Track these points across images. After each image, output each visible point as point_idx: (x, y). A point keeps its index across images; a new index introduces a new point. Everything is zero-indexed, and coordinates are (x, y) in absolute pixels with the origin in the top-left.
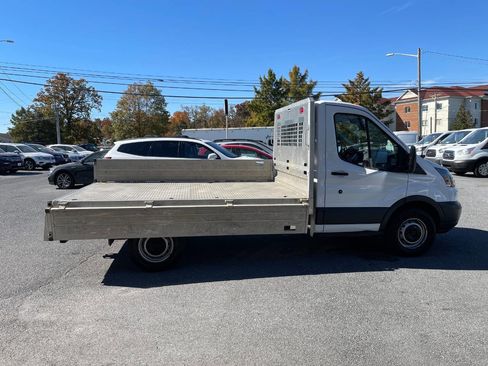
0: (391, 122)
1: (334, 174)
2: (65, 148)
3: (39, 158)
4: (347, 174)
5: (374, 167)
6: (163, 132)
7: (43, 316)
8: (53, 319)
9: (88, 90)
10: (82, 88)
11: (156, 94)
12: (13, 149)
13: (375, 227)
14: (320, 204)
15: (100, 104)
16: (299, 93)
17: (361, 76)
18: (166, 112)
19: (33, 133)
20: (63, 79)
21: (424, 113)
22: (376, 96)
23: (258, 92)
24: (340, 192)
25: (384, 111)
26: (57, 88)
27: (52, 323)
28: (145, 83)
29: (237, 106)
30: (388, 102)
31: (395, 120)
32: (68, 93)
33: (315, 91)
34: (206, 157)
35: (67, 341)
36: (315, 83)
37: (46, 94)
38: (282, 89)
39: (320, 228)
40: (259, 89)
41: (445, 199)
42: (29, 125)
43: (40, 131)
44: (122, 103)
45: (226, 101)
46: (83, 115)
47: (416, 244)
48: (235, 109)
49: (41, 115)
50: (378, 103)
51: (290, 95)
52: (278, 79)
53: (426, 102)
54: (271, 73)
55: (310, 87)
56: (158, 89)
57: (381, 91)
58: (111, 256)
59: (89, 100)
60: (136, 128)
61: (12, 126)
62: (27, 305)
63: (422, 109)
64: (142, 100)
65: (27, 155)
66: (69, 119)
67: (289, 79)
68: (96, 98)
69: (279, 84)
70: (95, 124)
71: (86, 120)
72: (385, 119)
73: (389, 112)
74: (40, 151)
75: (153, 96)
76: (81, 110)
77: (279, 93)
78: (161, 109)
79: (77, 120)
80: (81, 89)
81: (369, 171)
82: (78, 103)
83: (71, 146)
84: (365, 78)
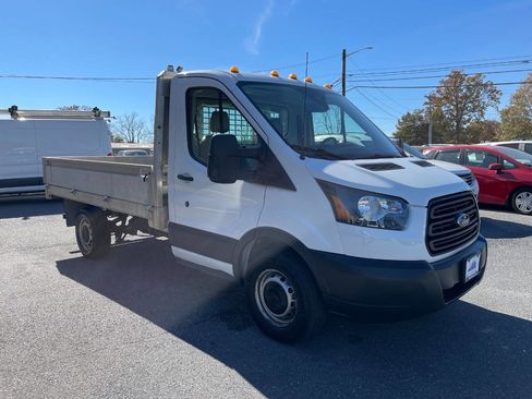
1: (181, 177)
4: (191, 179)
9: (486, 85)
10: (478, 84)
15: (497, 100)
24: (187, 205)
26: (449, 88)
32: (461, 91)
37: (437, 95)
46: (475, 115)
59: (484, 98)
66: (458, 121)
68: (494, 94)
71: (479, 121)
76: (474, 110)
82: (471, 102)
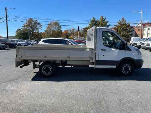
0: (133, 34)
1: (101, 50)
2: (30, 41)
3: (22, 44)
4: (106, 50)
5: (115, 48)
6: (60, 37)
7: (13, 88)
8: (15, 89)
9: (38, 23)
11: (58, 25)
12: (15, 41)
13: (115, 67)
14: (97, 59)
15: (41, 27)
16: (103, 24)
17: (123, 19)
18: (61, 30)
19: (22, 36)
20: (31, 20)
21: (144, 31)
22: (128, 26)
23: (90, 24)
24: (103, 55)
25: (131, 30)
26: (29, 23)
27: (15, 90)
28: (55, 21)
29: (84, 29)
30: (132, 27)
31: (134, 33)
32: (32, 24)
33: (108, 24)
34: (68, 44)
35: (17, 95)
36: (108, 21)
37: (26, 24)
38: (98, 23)
39: (97, 66)
40: (90, 23)
41: (138, 59)
42: (21, 34)
43: (24, 36)
44: (48, 27)
45: (79, 27)
46: (37, 31)
47: (128, 72)
48: (83, 29)
49: (24, 31)
50: (129, 28)
51: (100, 25)
52: (96, 20)
53: (145, 28)
54: (94, 18)
55: (107, 23)
56: (59, 23)
57: (130, 24)
58: (36, 73)
59: (38, 27)
60: (52, 35)
61: (16, 34)
62: (9, 85)
63: (143, 30)
64: (54, 26)
65: (19, 43)
66: (33, 32)
67: (100, 20)
68: (40, 25)
69: (96, 21)
70: (40, 34)
71: (37, 33)
72: (131, 33)
73: (132, 31)
74: (23, 42)
75: (57, 25)
76: (36, 29)
77: (96, 24)
78: (60, 29)
79: (35, 32)
80: (36, 23)
81: (113, 49)
82: (35, 27)
83: (32, 40)
84: (125, 19)
